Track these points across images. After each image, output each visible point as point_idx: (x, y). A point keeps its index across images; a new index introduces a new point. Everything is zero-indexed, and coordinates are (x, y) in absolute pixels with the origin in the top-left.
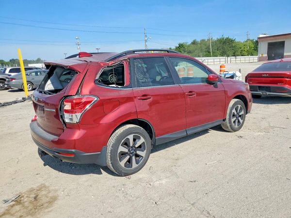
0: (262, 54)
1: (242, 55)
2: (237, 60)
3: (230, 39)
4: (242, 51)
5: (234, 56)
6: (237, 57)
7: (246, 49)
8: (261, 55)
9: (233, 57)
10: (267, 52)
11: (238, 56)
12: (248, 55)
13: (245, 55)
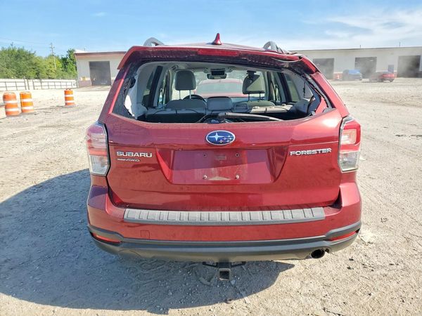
0: (84, 78)
1: (49, 78)
2: (43, 84)
3: (26, 52)
4: (48, 71)
5: (38, 78)
6: (43, 80)
7: (53, 69)
8: (82, 79)
9: (36, 80)
10: (89, 74)
11: (44, 78)
12: (58, 78)
13: (53, 79)
